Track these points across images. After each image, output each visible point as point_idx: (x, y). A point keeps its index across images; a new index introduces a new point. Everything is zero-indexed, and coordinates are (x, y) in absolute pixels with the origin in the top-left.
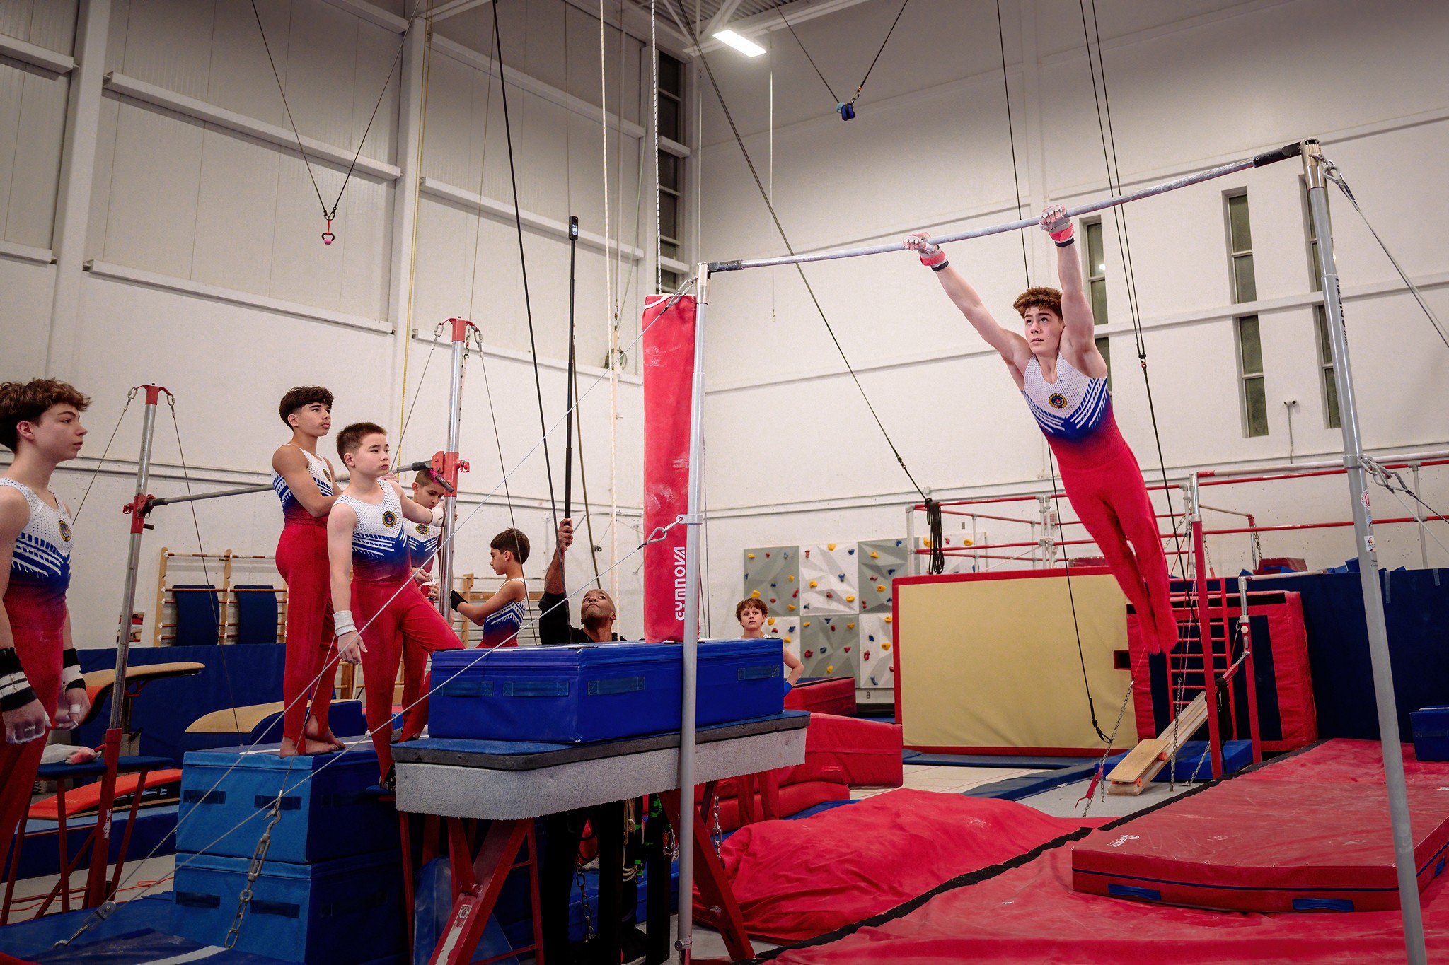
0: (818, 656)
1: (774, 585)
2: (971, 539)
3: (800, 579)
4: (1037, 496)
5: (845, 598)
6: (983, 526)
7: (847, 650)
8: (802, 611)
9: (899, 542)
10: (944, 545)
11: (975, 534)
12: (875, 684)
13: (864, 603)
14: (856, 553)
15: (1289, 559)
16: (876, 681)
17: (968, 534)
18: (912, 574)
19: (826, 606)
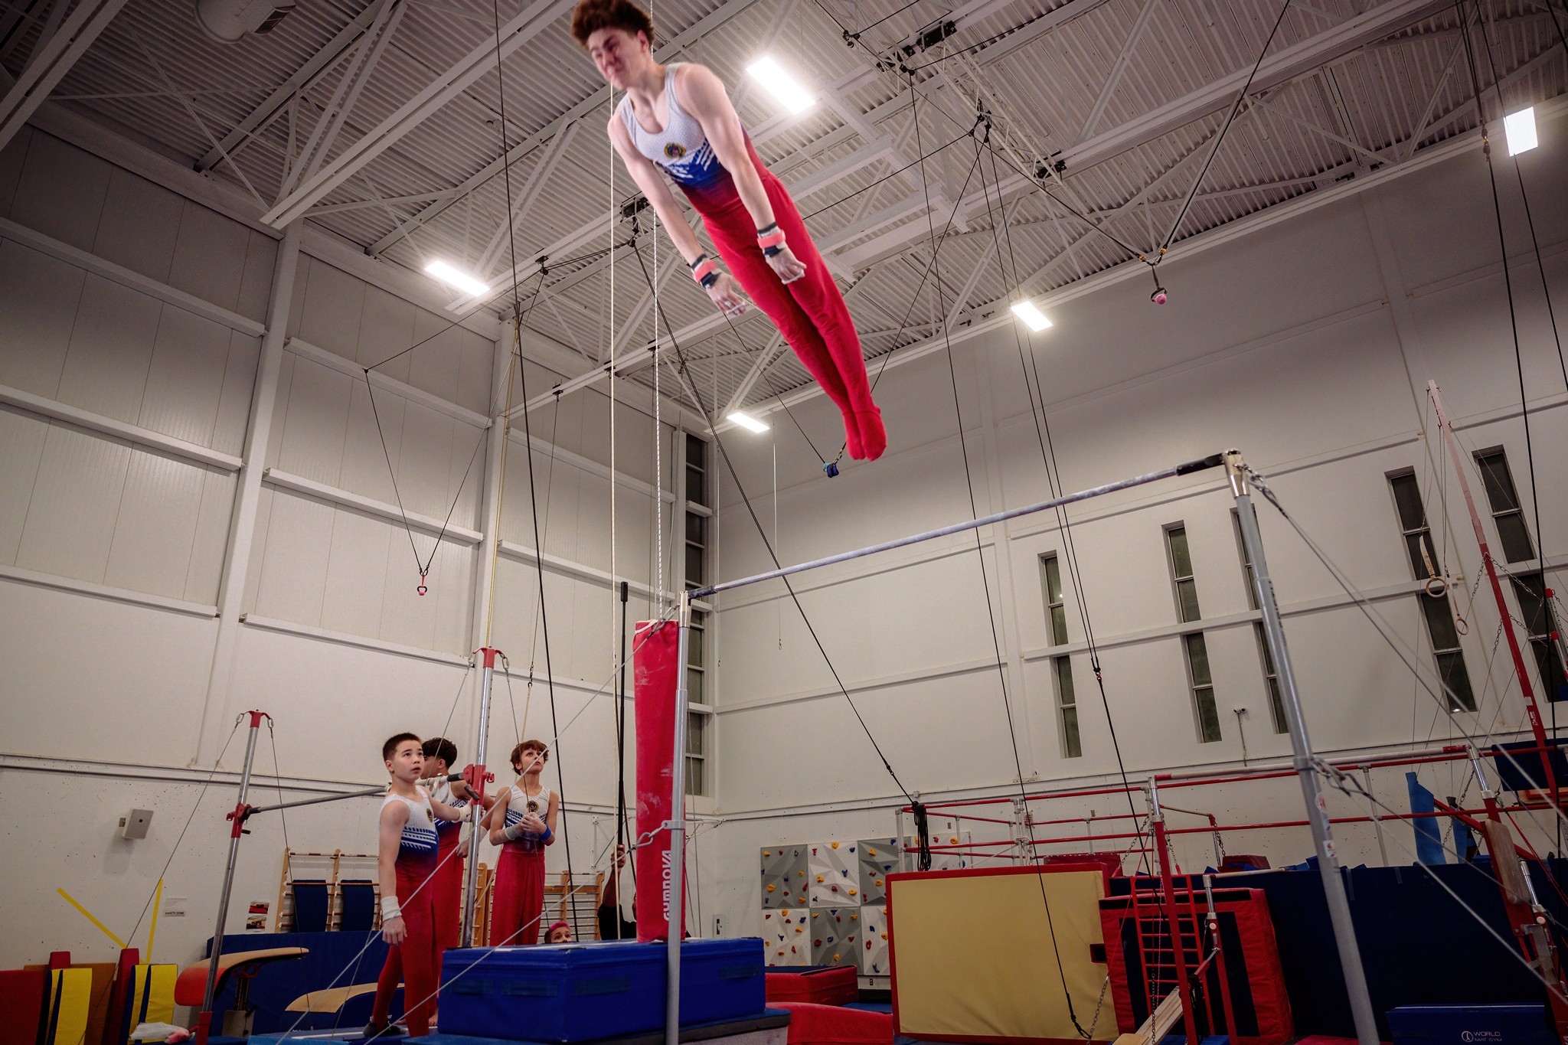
0: (826, 945)
1: (786, 880)
2: (956, 838)
3: (810, 875)
4: (1011, 798)
5: (847, 891)
6: (965, 827)
7: (851, 939)
8: (812, 904)
9: (893, 841)
10: (931, 843)
11: (958, 833)
12: (878, 972)
13: (865, 896)
14: (856, 850)
15: (1251, 857)
16: (878, 968)
17: (952, 833)
18: (903, 871)
19: (832, 899)
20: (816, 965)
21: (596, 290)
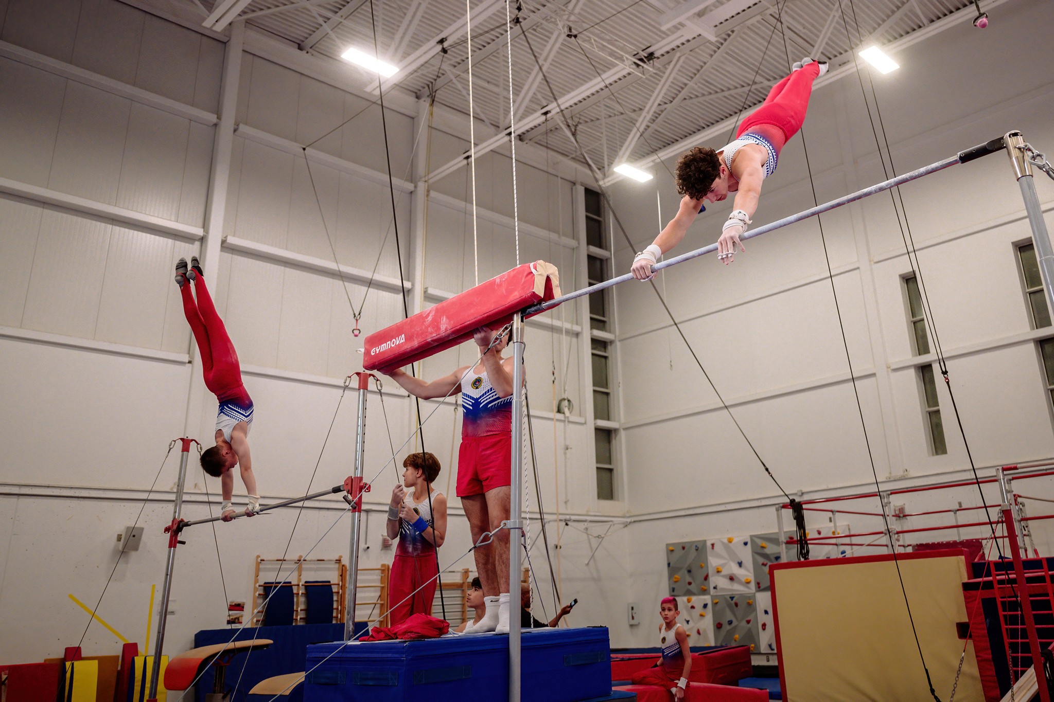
0: (727, 627)
1: (689, 571)
2: (836, 530)
3: (709, 566)
7: (748, 622)
8: (712, 591)
12: (772, 650)
13: (758, 584)
14: (749, 544)
17: (834, 526)
18: (784, 560)
19: (730, 587)
20: (719, 645)
21: (495, 66)
